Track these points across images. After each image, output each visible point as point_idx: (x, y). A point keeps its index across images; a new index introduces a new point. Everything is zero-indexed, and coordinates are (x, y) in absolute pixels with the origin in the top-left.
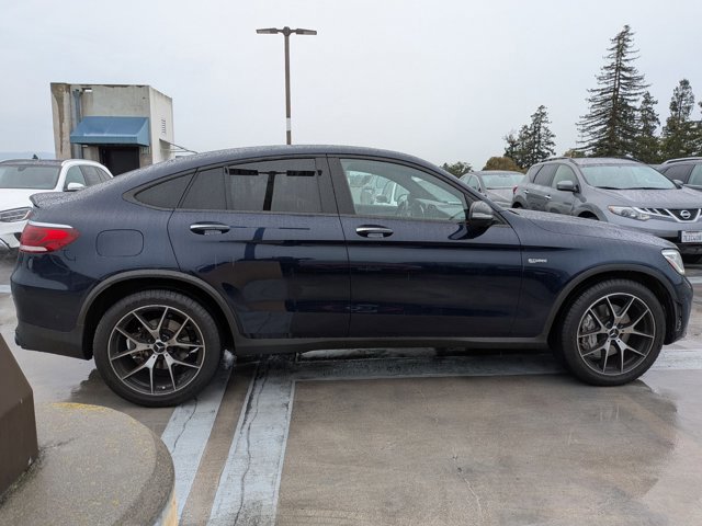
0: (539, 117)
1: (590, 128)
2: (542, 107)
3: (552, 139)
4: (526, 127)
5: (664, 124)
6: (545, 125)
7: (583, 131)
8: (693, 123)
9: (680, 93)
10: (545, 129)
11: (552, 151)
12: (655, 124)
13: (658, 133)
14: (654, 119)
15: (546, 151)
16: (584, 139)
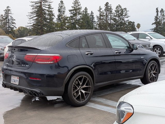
0: (8, 11)
1: (32, 18)
2: (8, 7)
3: (14, 21)
4: (2, 15)
5: (57, 17)
6: (11, 15)
7: (30, 19)
8: (68, 17)
9: (61, 6)
10: (11, 17)
11: (15, 26)
12: (53, 17)
13: (55, 20)
14: (53, 15)
15: (12, 27)
16: (31, 22)
